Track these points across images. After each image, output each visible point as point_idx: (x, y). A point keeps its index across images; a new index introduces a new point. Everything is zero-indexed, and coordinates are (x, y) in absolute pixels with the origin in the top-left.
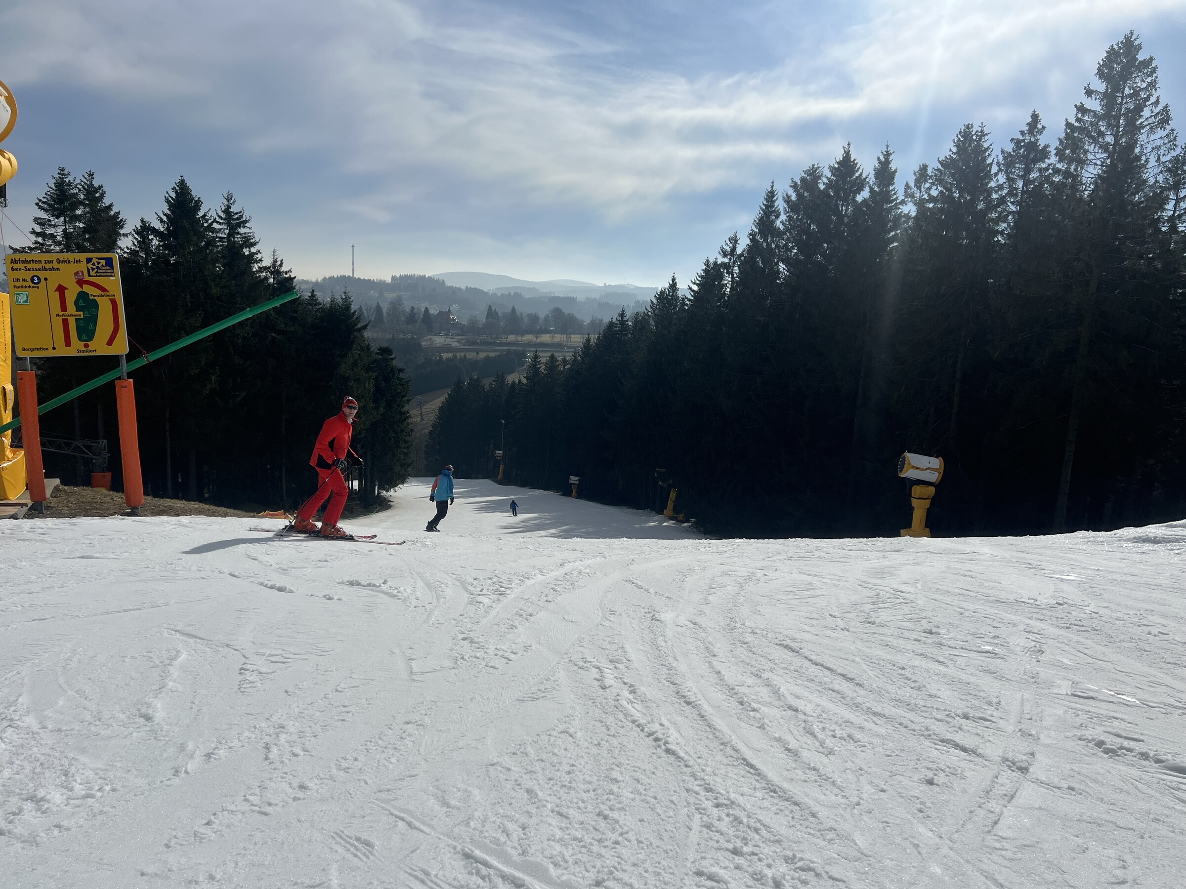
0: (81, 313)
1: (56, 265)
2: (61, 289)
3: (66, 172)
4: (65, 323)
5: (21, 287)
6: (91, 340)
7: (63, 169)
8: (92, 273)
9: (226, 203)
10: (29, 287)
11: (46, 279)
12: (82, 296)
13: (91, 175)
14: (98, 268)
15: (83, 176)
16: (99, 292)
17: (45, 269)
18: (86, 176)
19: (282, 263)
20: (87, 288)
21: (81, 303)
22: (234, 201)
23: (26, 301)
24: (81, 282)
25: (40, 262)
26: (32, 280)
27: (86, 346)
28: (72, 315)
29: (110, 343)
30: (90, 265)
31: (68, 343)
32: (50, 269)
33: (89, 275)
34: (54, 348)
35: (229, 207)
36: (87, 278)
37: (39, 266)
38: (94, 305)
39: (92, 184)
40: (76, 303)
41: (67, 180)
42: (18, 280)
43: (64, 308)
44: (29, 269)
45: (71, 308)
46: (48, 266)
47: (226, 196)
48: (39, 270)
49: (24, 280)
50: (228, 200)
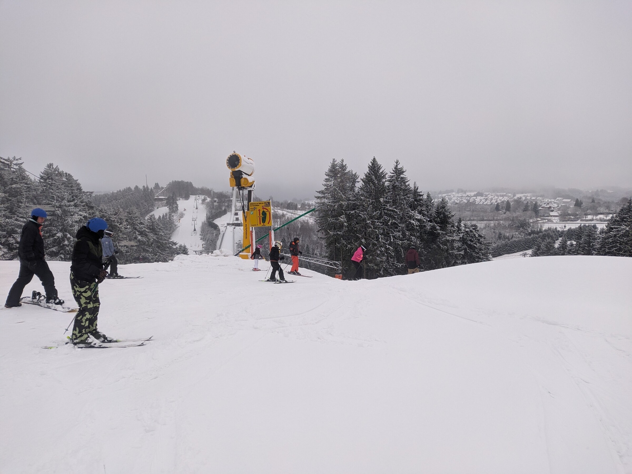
0: (263, 216)
1: (259, 204)
2: (259, 210)
3: (335, 160)
4: (260, 218)
5: (252, 210)
6: (265, 223)
7: (334, 159)
8: (266, 206)
9: (396, 164)
10: (253, 210)
11: (257, 208)
12: (263, 211)
13: (343, 161)
14: (267, 205)
15: (340, 161)
16: (267, 211)
17: (256, 206)
18: (341, 161)
19: (418, 188)
20: (265, 210)
21: (263, 214)
22: (399, 163)
23: (253, 214)
24: (263, 208)
25: (256, 204)
26: (254, 208)
27: (264, 224)
28: (261, 217)
29: (268, 223)
30: (265, 204)
31: (260, 224)
32: (257, 206)
33: (265, 207)
34: (257, 225)
35: (397, 166)
36: (264, 207)
37: (255, 205)
38: (266, 214)
39: (342, 164)
40: (262, 214)
41: (335, 163)
42: (251, 208)
43: (260, 215)
44: (253, 206)
45: (261, 215)
46: (257, 205)
47: (396, 161)
48: (255, 206)
49: (252, 208)
50: (397, 163)
